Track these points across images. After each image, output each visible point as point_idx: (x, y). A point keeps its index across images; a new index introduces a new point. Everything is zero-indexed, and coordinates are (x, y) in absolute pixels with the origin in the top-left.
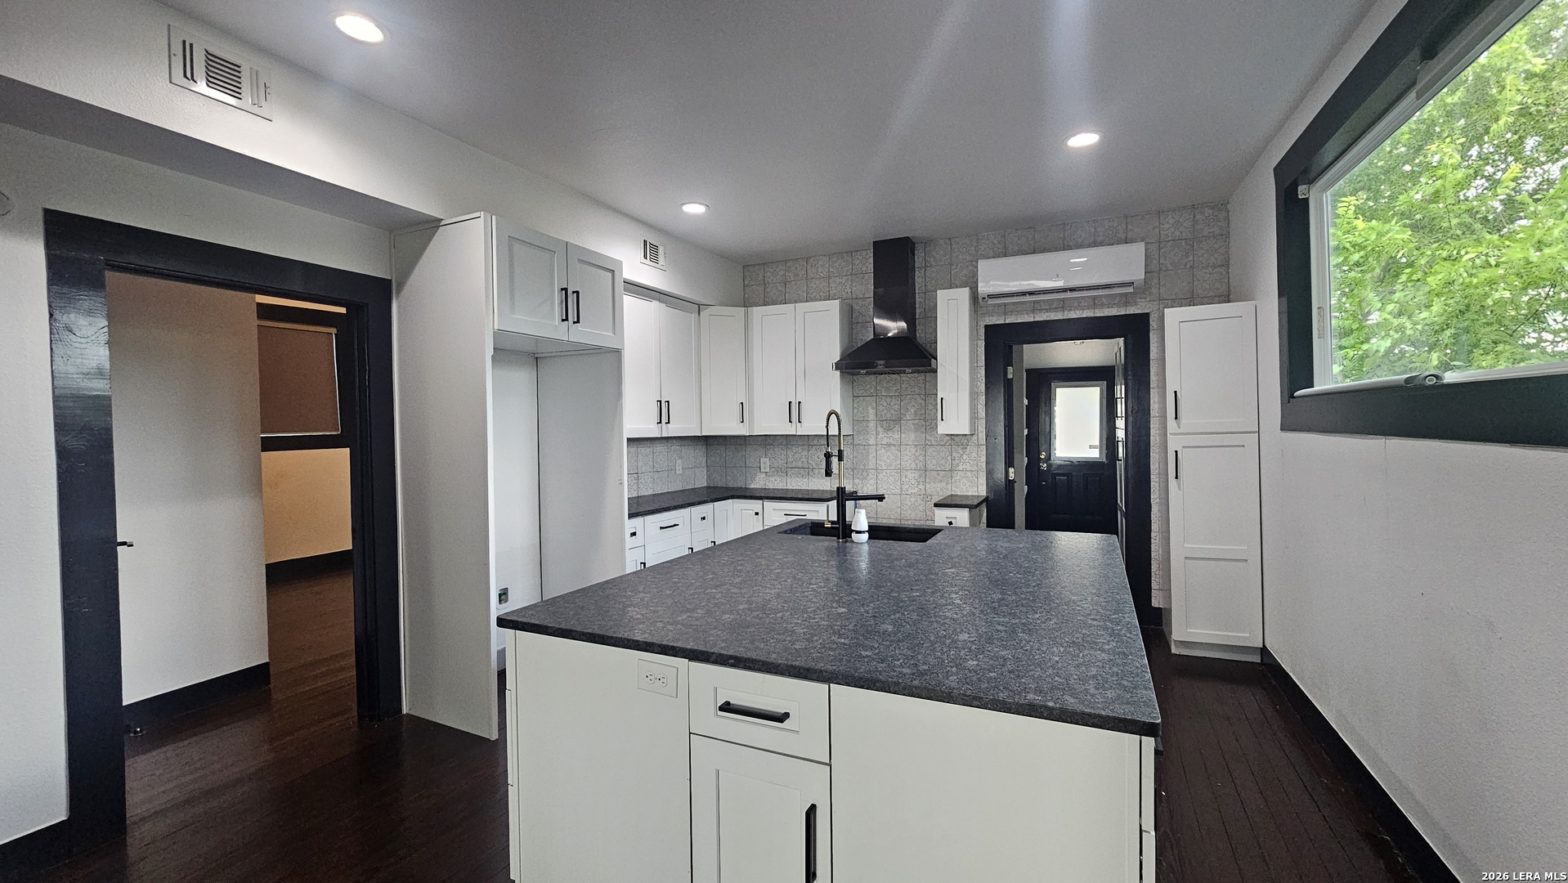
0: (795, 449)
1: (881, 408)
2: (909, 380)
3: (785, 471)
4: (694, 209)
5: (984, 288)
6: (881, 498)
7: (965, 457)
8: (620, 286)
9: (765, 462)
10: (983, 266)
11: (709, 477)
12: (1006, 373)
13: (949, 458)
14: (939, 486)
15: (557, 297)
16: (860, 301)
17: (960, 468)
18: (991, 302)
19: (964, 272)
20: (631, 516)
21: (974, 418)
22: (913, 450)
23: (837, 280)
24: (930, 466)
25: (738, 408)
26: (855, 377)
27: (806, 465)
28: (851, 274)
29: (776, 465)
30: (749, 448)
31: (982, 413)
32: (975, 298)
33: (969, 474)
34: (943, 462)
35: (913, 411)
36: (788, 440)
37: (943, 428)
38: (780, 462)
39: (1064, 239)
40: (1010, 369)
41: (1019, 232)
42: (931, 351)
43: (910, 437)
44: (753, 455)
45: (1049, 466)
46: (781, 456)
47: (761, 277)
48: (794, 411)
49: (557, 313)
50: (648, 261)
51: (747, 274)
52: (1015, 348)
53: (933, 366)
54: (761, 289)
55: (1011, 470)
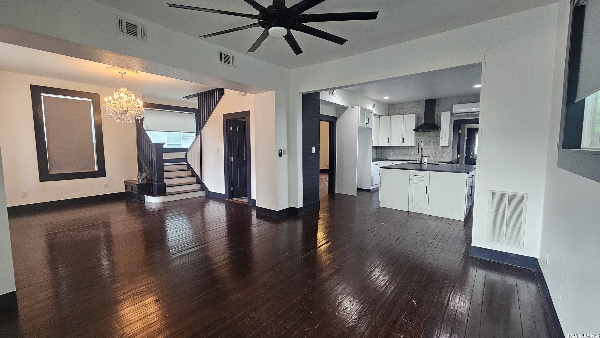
0: (400, 150)
1: (424, 140)
2: (433, 133)
3: (398, 155)
4: (386, 98)
5: (454, 111)
6: (429, 157)
7: (446, 152)
8: (373, 114)
9: (392, 153)
10: (454, 106)
11: (377, 156)
12: (459, 131)
13: (442, 152)
14: (439, 159)
15: (365, 119)
16: (420, 114)
17: (445, 154)
18: (456, 114)
19: (449, 107)
20: (372, 161)
21: (449, 142)
22: (432, 150)
23: (414, 108)
24: (436, 154)
25: (387, 139)
26: (418, 132)
27: (403, 153)
28: (418, 107)
29: (395, 153)
30: (388, 149)
31: (452, 141)
32: (451, 113)
33: (447, 156)
34: (440, 153)
35: (433, 140)
36: (398, 147)
37: (441, 145)
38: (396, 153)
39: (477, 99)
40: (460, 131)
41: (465, 97)
42: (439, 126)
43: (432, 147)
44: (389, 151)
45: (473, 157)
46: (396, 151)
47: (393, 108)
48: (402, 140)
49: (365, 122)
50: (373, 108)
51: (390, 107)
52: (462, 125)
53: (440, 130)
54: (393, 111)
55: (459, 155)
